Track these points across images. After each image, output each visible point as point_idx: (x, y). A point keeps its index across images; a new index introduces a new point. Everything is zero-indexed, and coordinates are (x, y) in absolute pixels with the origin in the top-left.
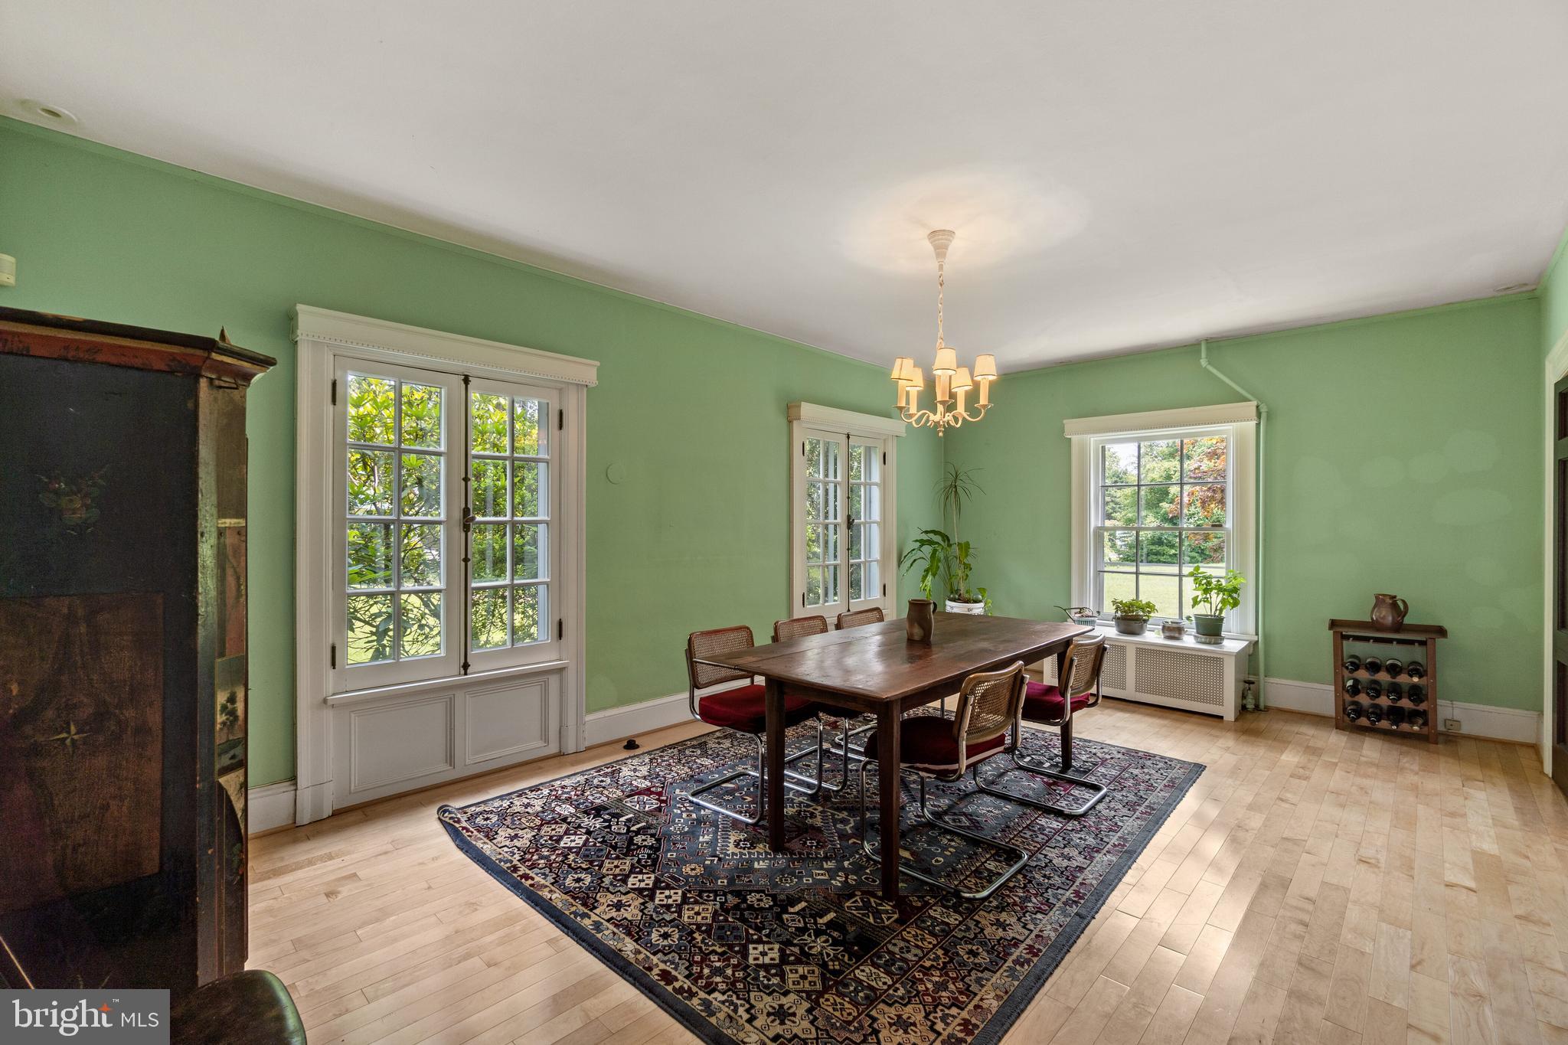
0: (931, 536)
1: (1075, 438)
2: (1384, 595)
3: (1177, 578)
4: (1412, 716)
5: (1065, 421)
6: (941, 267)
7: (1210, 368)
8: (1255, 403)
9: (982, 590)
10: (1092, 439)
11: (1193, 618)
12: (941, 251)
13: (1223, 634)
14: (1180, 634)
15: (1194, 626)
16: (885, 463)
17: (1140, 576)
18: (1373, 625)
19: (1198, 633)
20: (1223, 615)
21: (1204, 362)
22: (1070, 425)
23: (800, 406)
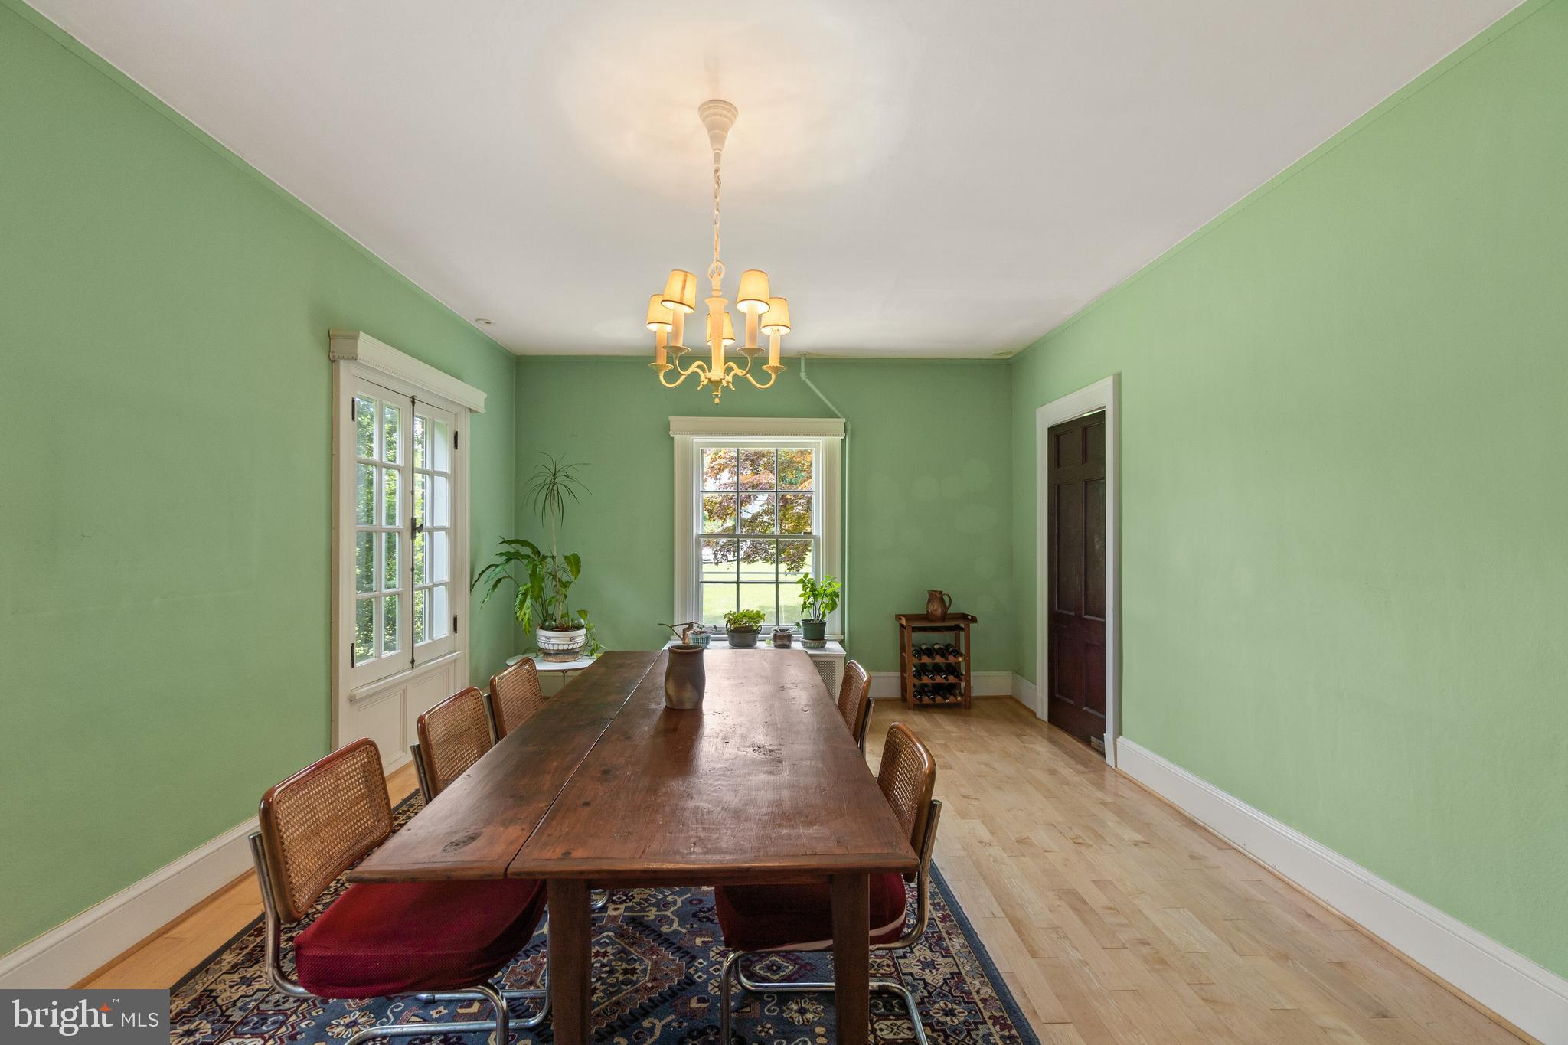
0: (518, 547)
1: (677, 438)
2: (936, 591)
3: (774, 585)
4: (950, 689)
5: (670, 418)
7: (809, 383)
8: (844, 420)
9: (583, 613)
10: (695, 441)
11: (801, 624)
12: (717, 134)
13: (826, 637)
14: (790, 641)
15: (802, 630)
16: (456, 446)
17: (741, 585)
18: (926, 617)
19: (806, 639)
20: (826, 620)
21: (803, 375)
22: (676, 422)
23: (355, 338)
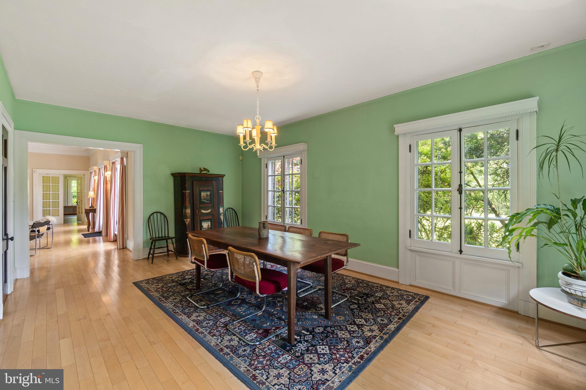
6: (258, 86)
12: (257, 80)
